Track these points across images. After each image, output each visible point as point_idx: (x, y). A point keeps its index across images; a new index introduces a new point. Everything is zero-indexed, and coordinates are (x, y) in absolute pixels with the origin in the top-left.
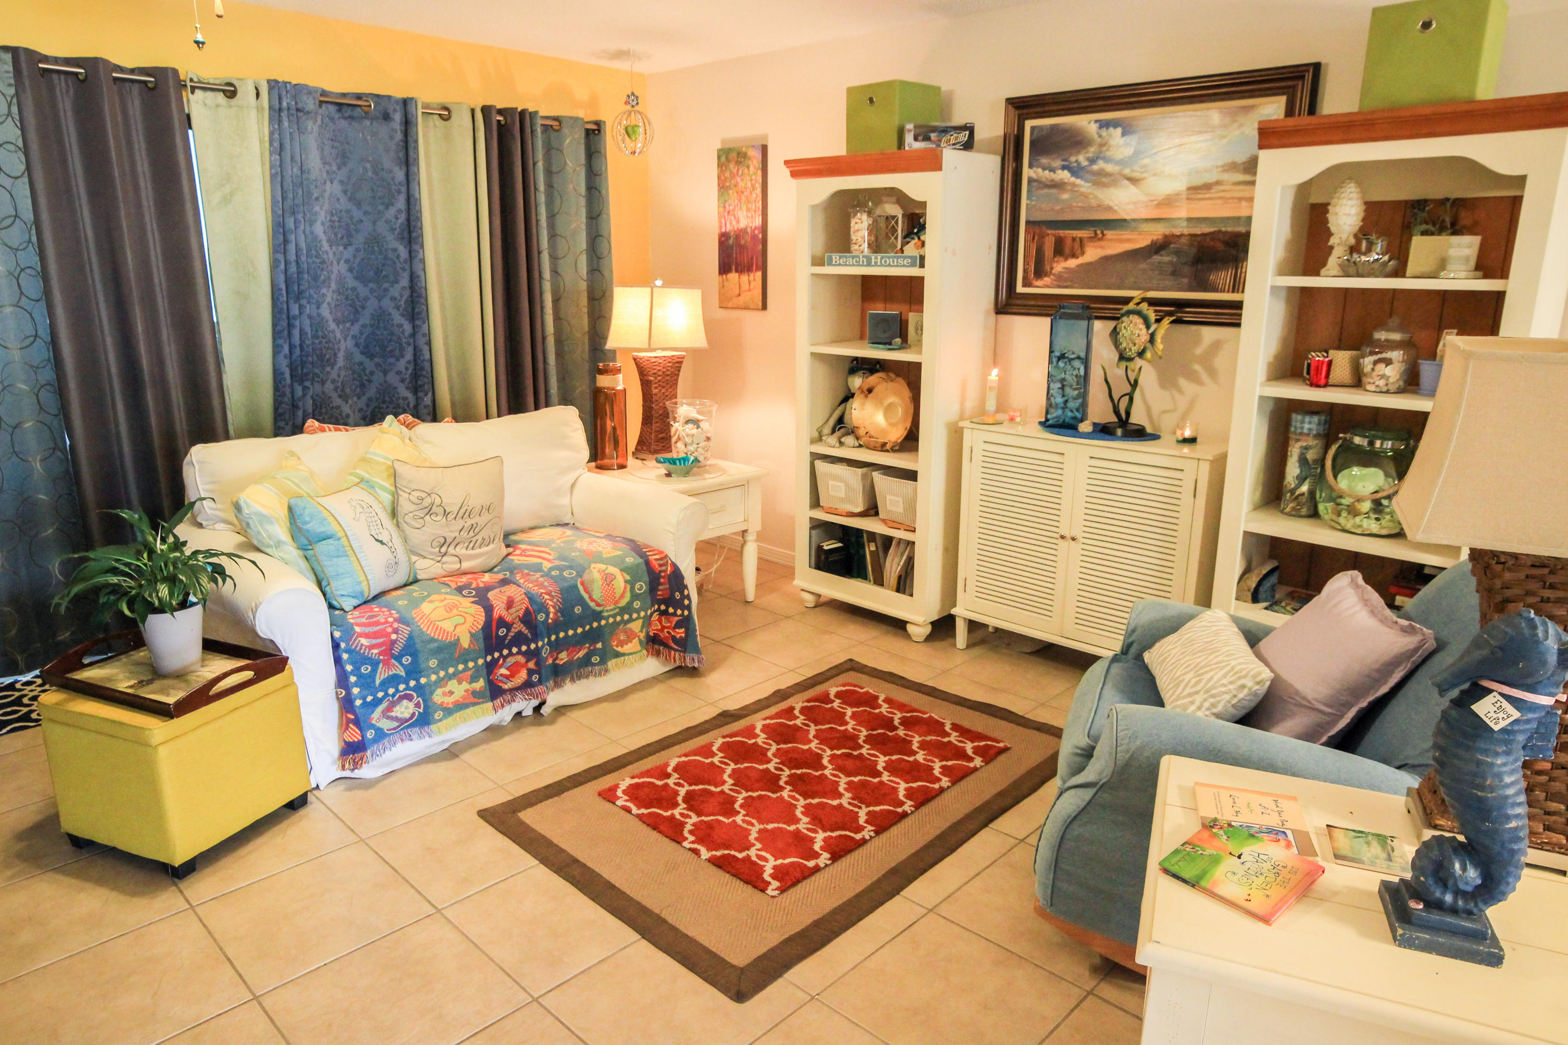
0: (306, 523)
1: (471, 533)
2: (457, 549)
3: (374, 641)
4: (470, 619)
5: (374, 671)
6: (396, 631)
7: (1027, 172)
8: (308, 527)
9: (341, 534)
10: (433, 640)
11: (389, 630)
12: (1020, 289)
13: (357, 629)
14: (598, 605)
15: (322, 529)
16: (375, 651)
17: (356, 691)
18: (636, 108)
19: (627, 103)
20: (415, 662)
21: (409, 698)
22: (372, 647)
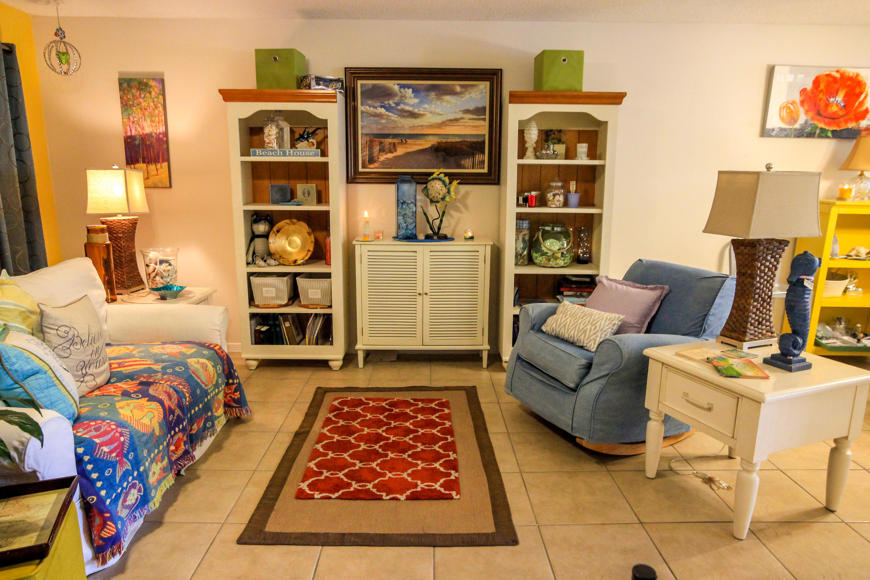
0: (14, 364)
1: (97, 355)
2: (91, 369)
3: (112, 447)
4: (156, 413)
5: (114, 471)
6: (121, 435)
7: (361, 108)
8: (16, 367)
9: (46, 368)
10: (144, 435)
11: (118, 435)
12: (361, 170)
13: (97, 441)
14: (206, 386)
15: (28, 367)
16: (114, 455)
17: (103, 493)
18: (64, 40)
19: (56, 34)
20: (136, 457)
21: (134, 486)
22: (111, 452)
